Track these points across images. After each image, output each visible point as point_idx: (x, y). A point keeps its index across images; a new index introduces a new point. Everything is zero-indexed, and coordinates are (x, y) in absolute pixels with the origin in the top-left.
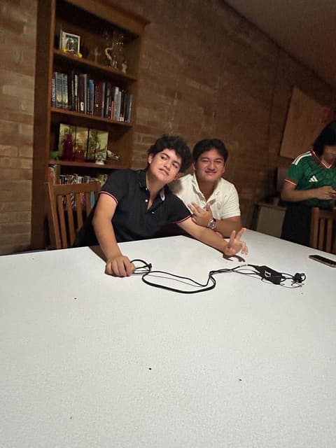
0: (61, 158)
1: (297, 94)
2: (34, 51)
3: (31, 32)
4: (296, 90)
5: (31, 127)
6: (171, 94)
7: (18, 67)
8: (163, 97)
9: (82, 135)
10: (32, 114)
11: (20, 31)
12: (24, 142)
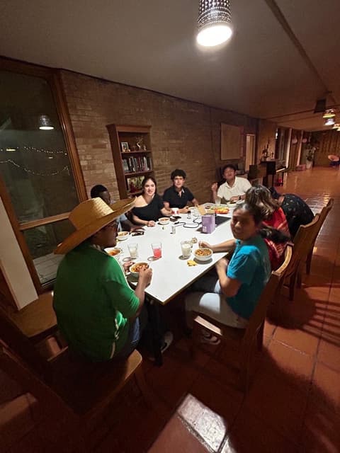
0: (131, 192)
1: (224, 126)
2: (111, 153)
3: (109, 146)
4: (222, 125)
5: (116, 183)
6: (164, 150)
7: (108, 161)
8: (161, 152)
9: (135, 180)
10: (115, 177)
11: (105, 148)
12: (115, 189)
